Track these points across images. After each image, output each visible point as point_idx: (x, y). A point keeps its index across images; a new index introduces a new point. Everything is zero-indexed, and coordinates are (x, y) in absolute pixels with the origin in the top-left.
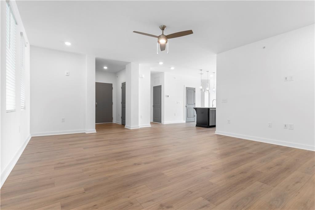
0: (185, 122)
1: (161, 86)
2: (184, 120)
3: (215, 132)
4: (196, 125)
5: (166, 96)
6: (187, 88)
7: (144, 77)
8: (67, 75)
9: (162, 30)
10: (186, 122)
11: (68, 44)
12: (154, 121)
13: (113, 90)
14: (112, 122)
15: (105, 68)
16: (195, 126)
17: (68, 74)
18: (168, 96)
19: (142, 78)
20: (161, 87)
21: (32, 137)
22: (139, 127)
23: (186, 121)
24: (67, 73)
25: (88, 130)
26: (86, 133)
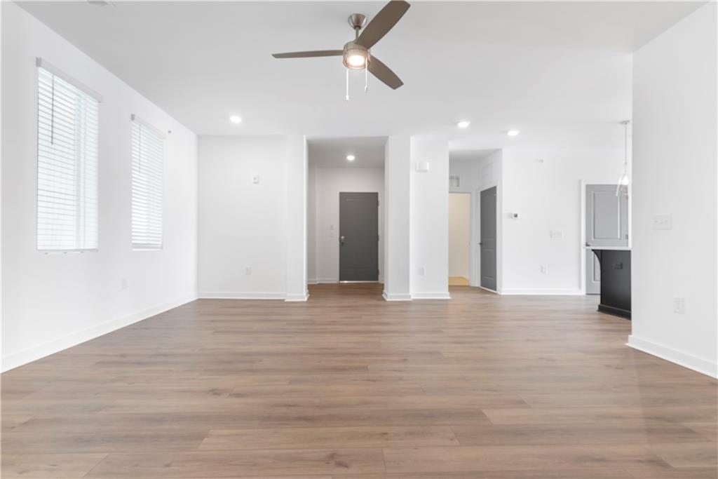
0: (583, 292)
1: (494, 188)
2: (580, 287)
3: (626, 340)
4: (599, 306)
5: (509, 216)
6: (589, 187)
7: (428, 168)
8: (255, 183)
9: (355, 27)
10: (587, 294)
12: (482, 285)
13: (379, 207)
14: (377, 280)
15: (351, 158)
16: (597, 308)
17: (256, 181)
18: (516, 216)
19: (426, 171)
20: (496, 193)
21: (199, 299)
22: (410, 296)
23: (587, 290)
24: (255, 179)
25: (288, 295)
26: (286, 301)
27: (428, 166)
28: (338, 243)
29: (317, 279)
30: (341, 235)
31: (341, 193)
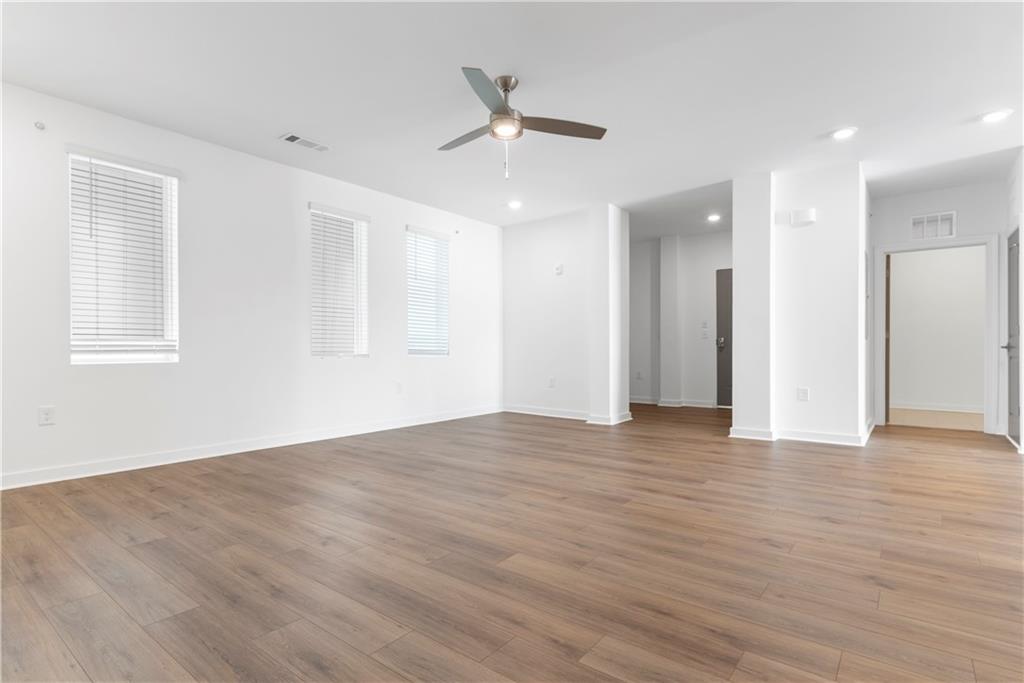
8: (559, 274)
11: (515, 205)
15: (714, 218)
17: (559, 272)
21: (503, 412)
24: (557, 269)
25: (592, 415)
26: (588, 422)
27: (813, 214)
28: (715, 347)
29: (682, 399)
30: (719, 336)
31: (718, 271)
